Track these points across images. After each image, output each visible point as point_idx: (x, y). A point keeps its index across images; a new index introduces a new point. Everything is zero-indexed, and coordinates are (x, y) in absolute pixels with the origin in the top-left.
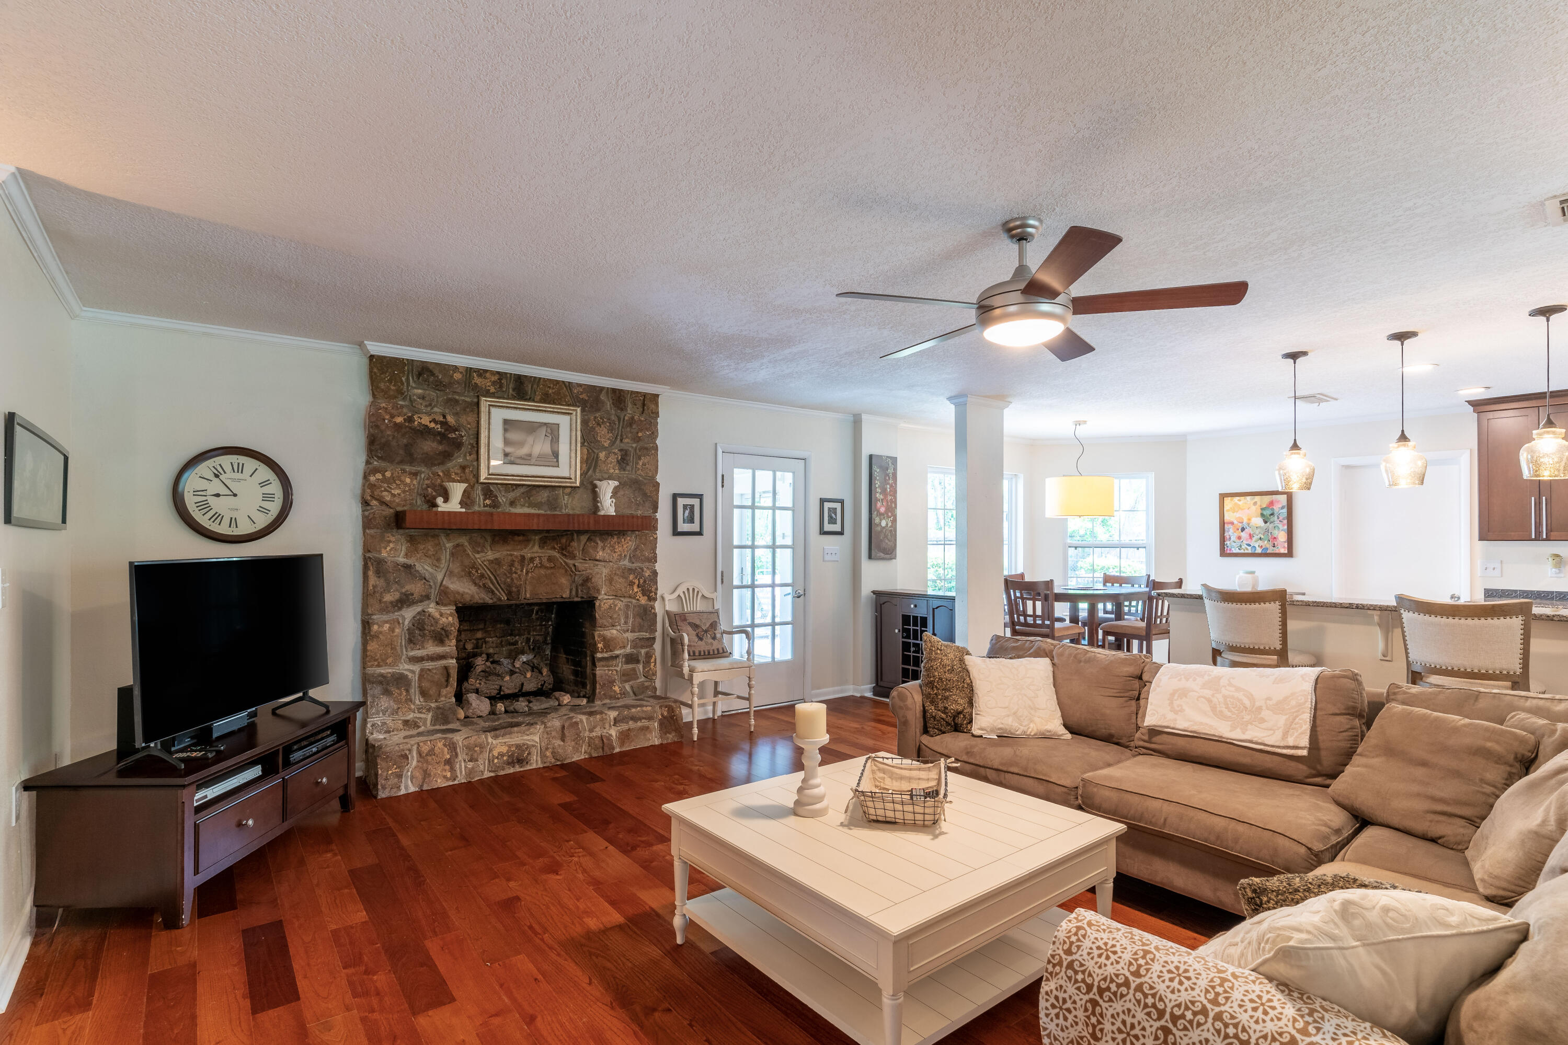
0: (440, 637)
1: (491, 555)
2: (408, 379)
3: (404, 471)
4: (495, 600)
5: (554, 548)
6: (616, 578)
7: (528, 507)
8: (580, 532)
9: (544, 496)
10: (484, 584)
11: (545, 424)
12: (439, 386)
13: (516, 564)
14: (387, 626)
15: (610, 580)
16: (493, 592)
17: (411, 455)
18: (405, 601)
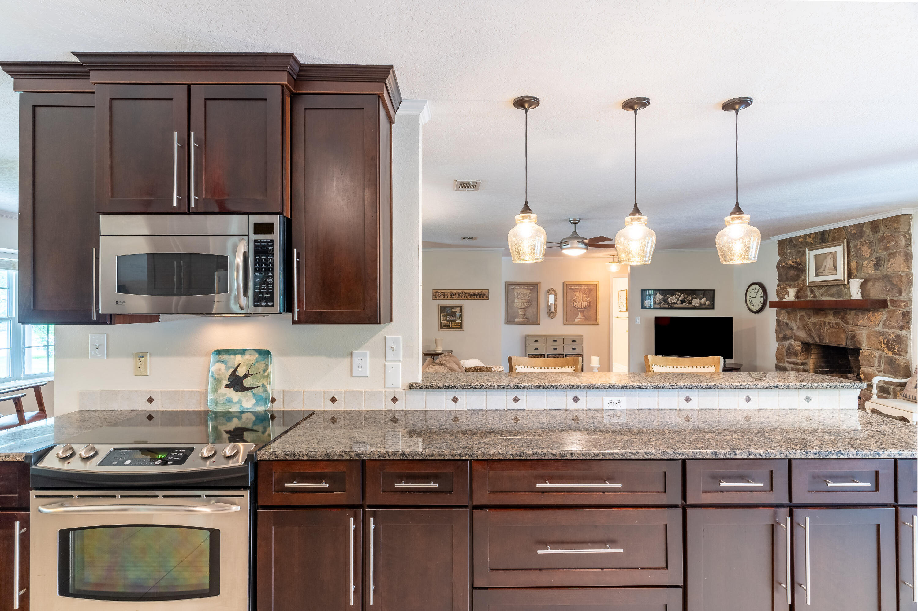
0: (796, 354)
1: (813, 320)
2: (786, 247)
3: (786, 285)
4: (814, 342)
5: (838, 318)
6: (872, 337)
7: (828, 297)
8: (851, 309)
9: (834, 290)
10: (810, 334)
11: (831, 253)
12: (795, 247)
13: (822, 325)
14: (780, 346)
15: (868, 337)
16: (813, 338)
17: (787, 278)
18: (785, 338)
